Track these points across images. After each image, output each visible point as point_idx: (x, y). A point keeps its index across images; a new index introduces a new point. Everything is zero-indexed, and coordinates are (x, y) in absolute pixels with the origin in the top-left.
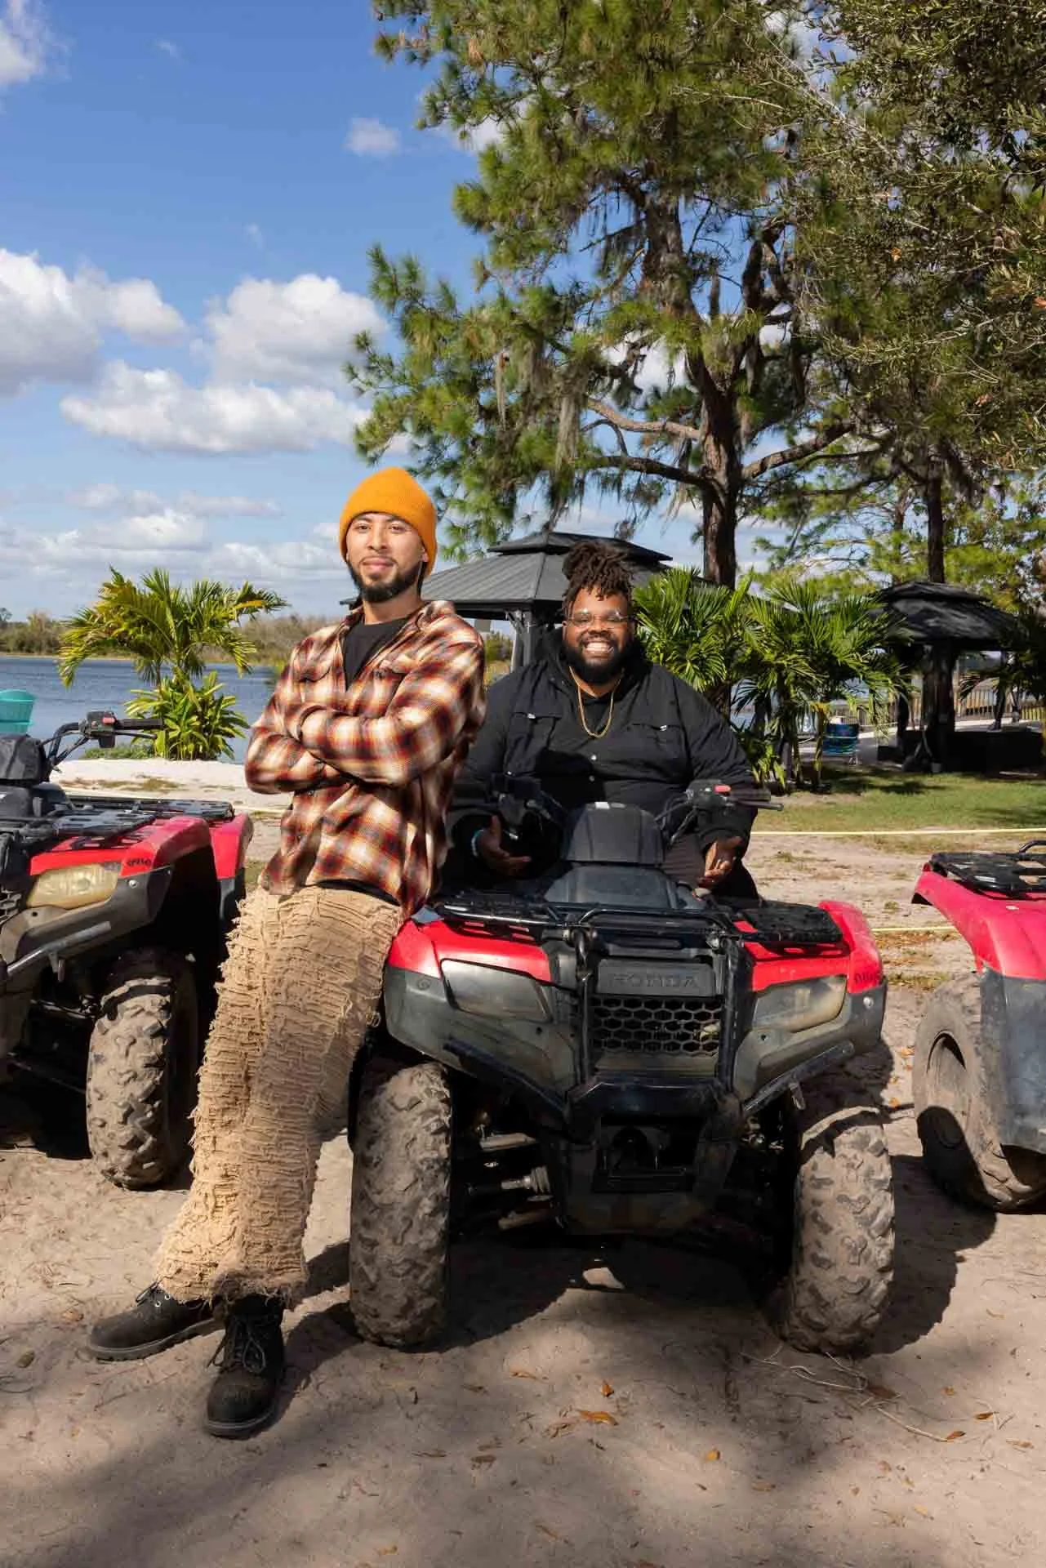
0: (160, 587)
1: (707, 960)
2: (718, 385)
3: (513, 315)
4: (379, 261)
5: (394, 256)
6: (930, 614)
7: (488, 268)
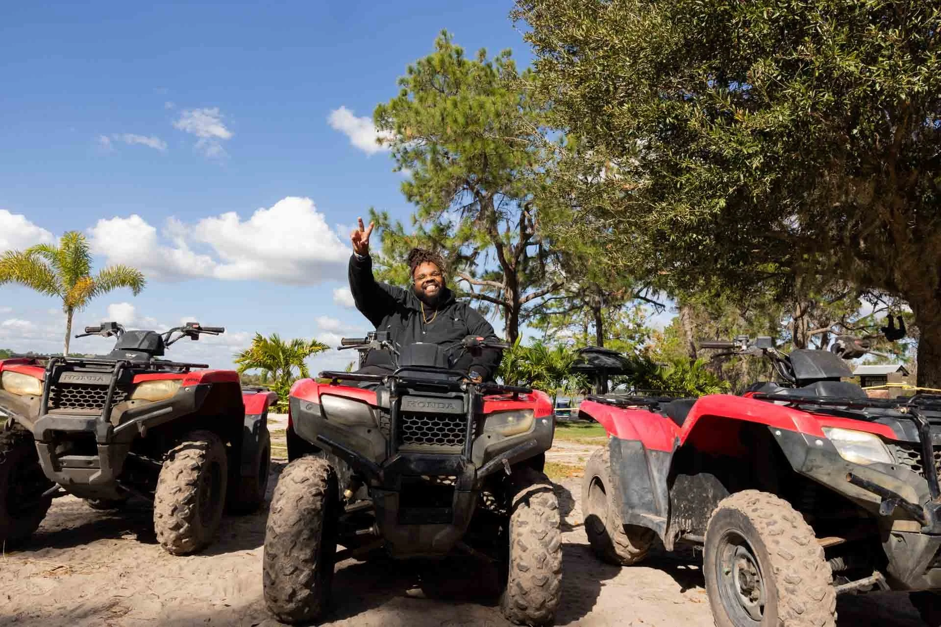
0: (276, 341)
1: (461, 398)
2: (510, 267)
3: (425, 233)
4: (372, 213)
5: (378, 211)
6: (597, 358)
7: (417, 217)
